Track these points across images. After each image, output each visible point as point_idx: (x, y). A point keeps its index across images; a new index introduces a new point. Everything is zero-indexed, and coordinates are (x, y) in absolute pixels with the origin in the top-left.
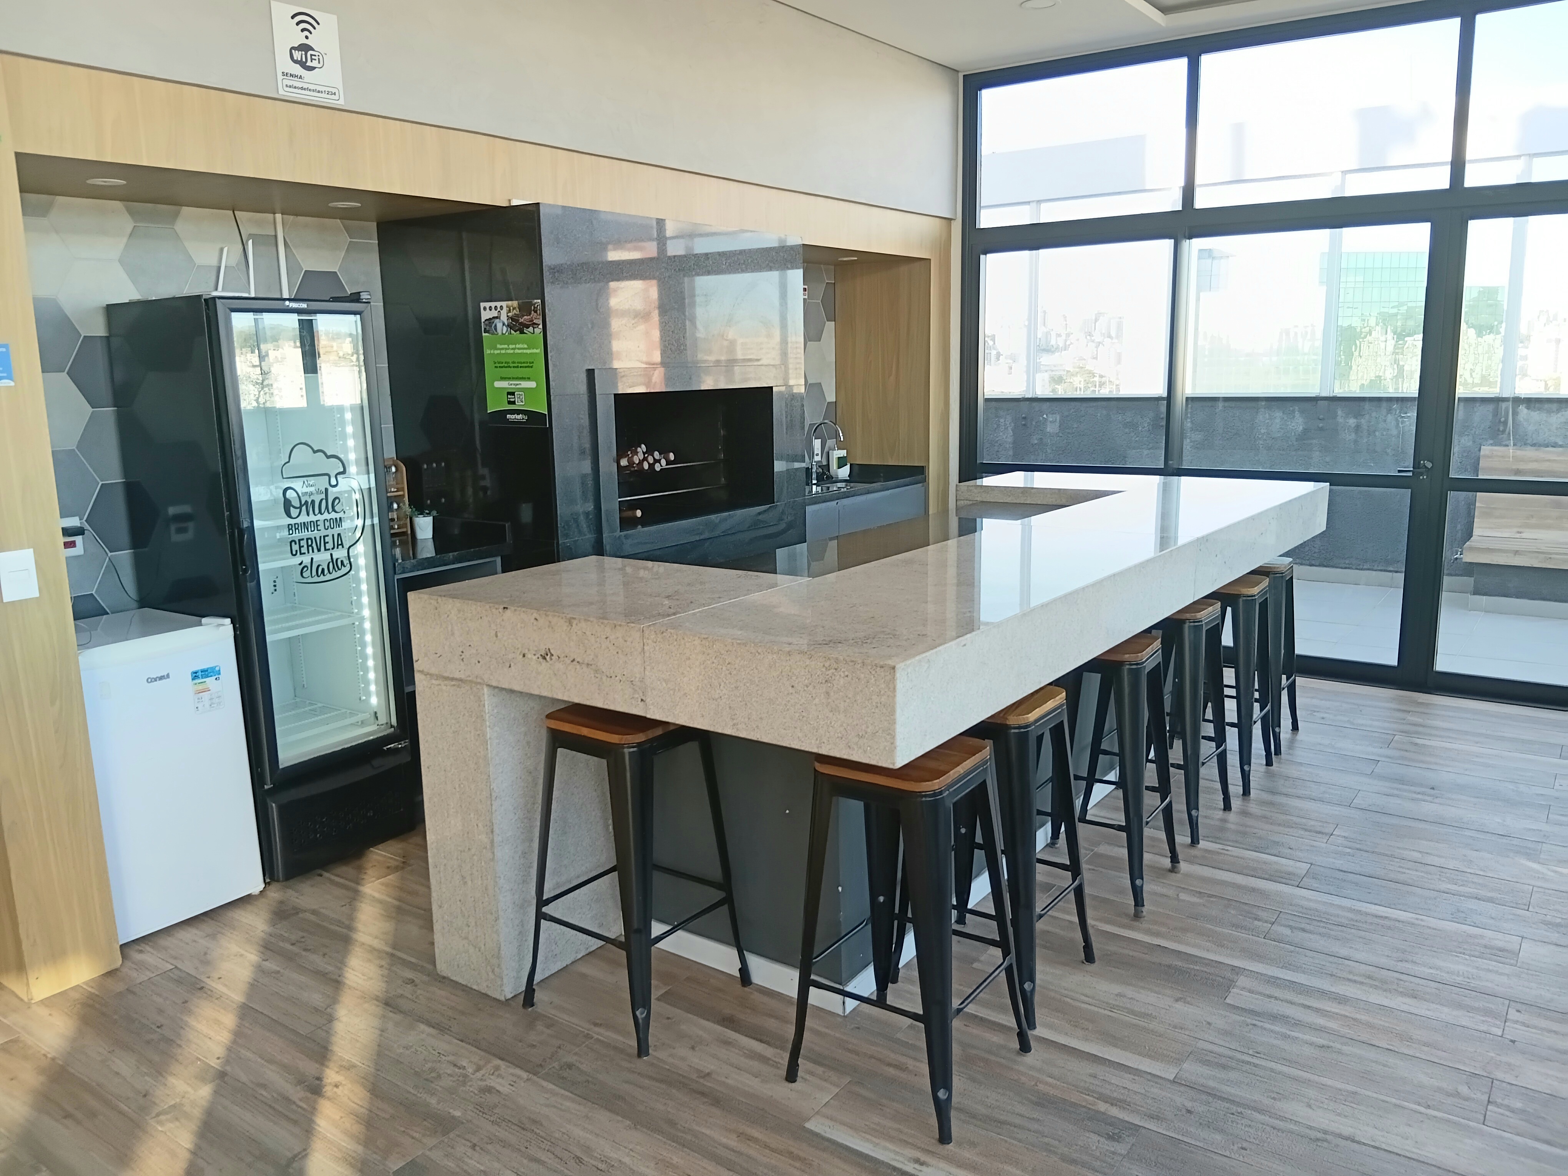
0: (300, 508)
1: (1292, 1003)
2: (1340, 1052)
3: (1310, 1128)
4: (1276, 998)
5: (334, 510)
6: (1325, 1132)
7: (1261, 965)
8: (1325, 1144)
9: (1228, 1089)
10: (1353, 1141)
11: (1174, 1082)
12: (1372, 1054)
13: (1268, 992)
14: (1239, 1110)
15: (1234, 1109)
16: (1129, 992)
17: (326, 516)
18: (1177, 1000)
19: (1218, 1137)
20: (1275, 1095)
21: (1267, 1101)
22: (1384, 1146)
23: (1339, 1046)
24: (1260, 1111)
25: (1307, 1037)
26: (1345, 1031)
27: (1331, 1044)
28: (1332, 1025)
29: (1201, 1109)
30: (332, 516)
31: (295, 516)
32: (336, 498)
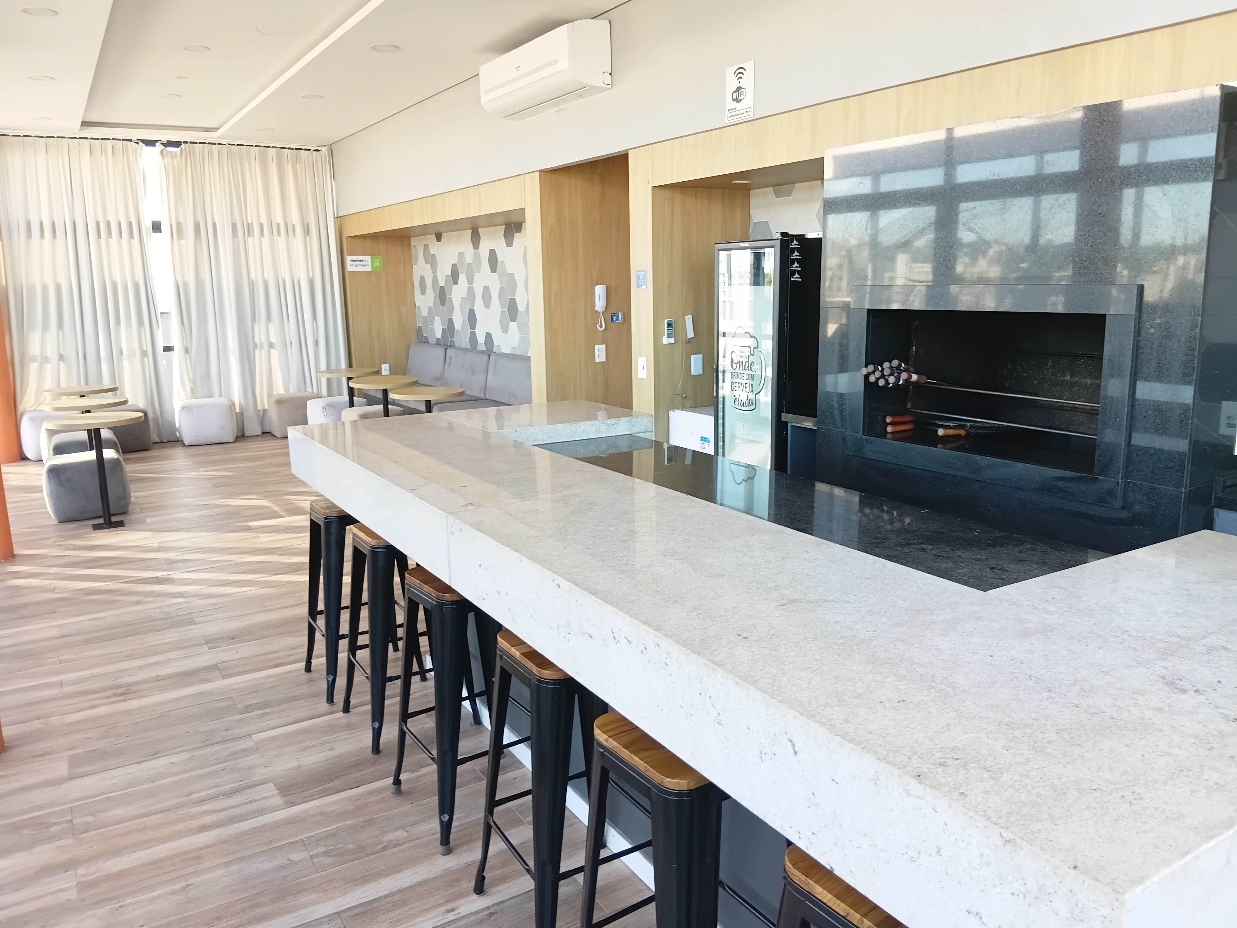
0: (737, 364)
1: (233, 807)
2: (178, 797)
3: (163, 756)
4: (246, 803)
5: (751, 369)
6: (155, 758)
7: (281, 818)
8: (152, 754)
9: (220, 747)
10: (138, 763)
11: (250, 735)
12: (158, 807)
13: (255, 803)
14: (205, 743)
15: (208, 742)
16: (332, 754)
17: (747, 372)
18: (299, 767)
19: (204, 729)
20: (194, 758)
21: (195, 753)
22: (121, 768)
23: (181, 800)
24: (195, 749)
25: (204, 793)
26: (185, 811)
27: (187, 798)
28: (196, 810)
29: (223, 734)
30: (751, 372)
31: (734, 368)
32: (752, 362)
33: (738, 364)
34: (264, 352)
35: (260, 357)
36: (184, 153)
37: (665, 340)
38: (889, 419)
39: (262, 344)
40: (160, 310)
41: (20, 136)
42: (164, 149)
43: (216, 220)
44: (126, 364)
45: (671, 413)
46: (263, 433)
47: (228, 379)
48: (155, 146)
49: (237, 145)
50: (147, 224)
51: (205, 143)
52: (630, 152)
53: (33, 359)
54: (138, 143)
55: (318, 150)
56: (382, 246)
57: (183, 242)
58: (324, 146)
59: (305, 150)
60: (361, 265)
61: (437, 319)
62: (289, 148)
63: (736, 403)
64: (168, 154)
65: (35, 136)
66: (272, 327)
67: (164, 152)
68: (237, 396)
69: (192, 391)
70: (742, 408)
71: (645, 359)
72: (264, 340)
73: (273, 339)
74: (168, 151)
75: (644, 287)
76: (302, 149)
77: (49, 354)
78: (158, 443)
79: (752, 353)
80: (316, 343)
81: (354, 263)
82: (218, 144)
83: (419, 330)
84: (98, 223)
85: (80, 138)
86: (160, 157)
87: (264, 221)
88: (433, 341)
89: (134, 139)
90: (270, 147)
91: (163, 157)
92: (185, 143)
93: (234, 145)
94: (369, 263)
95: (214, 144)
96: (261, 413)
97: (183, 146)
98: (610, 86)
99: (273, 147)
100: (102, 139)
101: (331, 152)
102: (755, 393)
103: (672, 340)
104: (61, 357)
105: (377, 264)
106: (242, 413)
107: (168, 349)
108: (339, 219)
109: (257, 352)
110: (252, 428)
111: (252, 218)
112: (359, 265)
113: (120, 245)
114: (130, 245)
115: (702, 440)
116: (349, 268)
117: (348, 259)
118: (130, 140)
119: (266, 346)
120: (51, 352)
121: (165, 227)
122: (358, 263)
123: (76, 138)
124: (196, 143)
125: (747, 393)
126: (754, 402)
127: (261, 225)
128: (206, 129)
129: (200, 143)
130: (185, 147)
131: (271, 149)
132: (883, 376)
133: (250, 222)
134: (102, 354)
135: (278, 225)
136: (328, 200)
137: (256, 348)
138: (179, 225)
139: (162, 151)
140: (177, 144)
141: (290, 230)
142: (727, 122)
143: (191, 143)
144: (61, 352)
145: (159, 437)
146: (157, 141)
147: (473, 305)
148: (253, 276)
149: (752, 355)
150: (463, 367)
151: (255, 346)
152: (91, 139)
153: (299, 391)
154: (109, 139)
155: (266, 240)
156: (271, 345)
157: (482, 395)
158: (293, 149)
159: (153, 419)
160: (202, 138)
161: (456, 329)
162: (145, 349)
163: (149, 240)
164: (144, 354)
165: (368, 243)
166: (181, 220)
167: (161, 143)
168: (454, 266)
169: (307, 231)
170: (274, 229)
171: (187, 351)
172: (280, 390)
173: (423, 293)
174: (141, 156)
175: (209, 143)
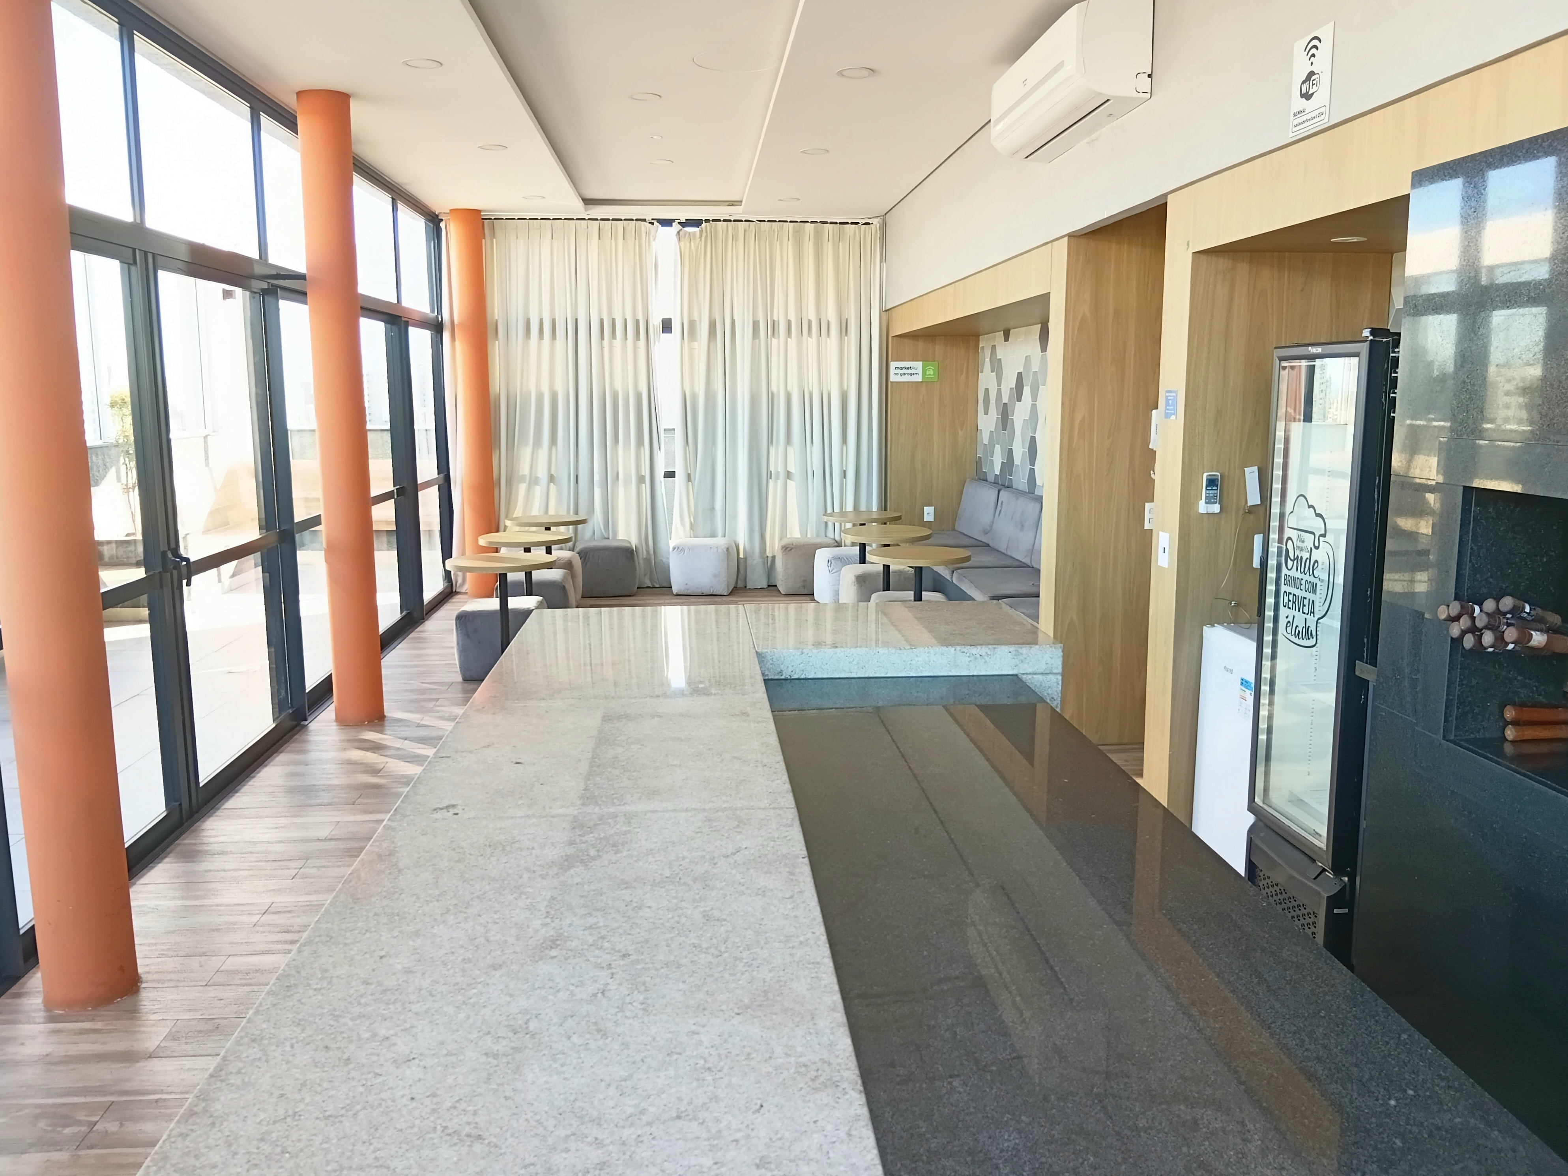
0: (1293, 561)
5: (1313, 574)
17: (1307, 577)
30: (1311, 579)
31: (1289, 567)
32: (1316, 561)
33: (1296, 561)
34: (780, 483)
35: (774, 489)
36: (704, 234)
37: (1203, 507)
38: (1510, 713)
39: (778, 473)
40: (663, 426)
41: (526, 219)
42: (681, 230)
43: (735, 317)
44: (621, 490)
45: (1207, 630)
46: (769, 586)
47: (735, 517)
48: (671, 226)
49: (768, 221)
50: (656, 322)
51: (730, 221)
52: (1170, 200)
53: (522, 479)
54: (653, 224)
55: (868, 224)
56: (939, 349)
57: (695, 345)
58: (877, 217)
59: (852, 223)
60: (909, 374)
61: (998, 447)
62: (831, 223)
63: (1289, 629)
64: (685, 235)
65: (541, 219)
66: (790, 450)
67: (681, 233)
68: (742, 539)
69: (692, 527)
70: (1296, 640)
71: (1167, 535)
72: (781, 469)
73: (791, 468)
74: (686, 232)
75: (1173, 417)
76: (847, 223)
77: (539, 475)
78: (649, 587)
79: (1317, 545)
80: (844, 474)
81: (900, 372)
82: (746, 221)
83: (979, 463)
84: (602, 321)
85: (589, 219)
86: (675, 239)
87: (792, 317)
88: (991, 478)
89: (649, 218)
90: (808, 222)
91: (679, 240)
92: (707, 221)
93: (764, 221)
94: (920, 371)
95: (741, 221)
96: (770, 560)
97: (704, 225)
98: (1148, 95)
99: (812, 222)
100: (613, 220)
101: (884, 227)
102: (1317, 617)
103: (1216, 508)
104: (551, 478)
105: (930, 372)
106: (745, 559)
107: (670, 475)
108: (887, 312)
109: (771, 482)
110: (758, 579)
111: (779, 315)
112: (905, 374)
113: (624, 346)
114: (635, 348)
115: (1242, 684)
116: (893, 378)
117: (893, 365)
118: (644, 220)
119: (782, 475)
120: (542, 472)
121: (676, 326)
122: (904, 371)
123: (584, 219)
124: (720, 220)
125: (1305, 616)
126: (1314, 633)
127: (789, 323)
128: (731, 203)
129: (724, 221)
130: (706, 227)
131: (809, 224)
132: (1474, 629)
133: (776, 319)
134: (596, 477)
135: (810, 322)
136: (874, 286)
137: (771, 478)
138: (692, 324)
139: (678, 232)
140: (697, 223)
141: (823, 328)
142: (1291, 135)
143: (713, 220)
144: (553, 472)
145: (652, 581)
146: (674, 220)
147: (1034, 430)
148: (774, 388)
149: (1317, 548)
150: (1012, 518)
151: (770, 475)
152: (601, 219)
153: (817, 536)
154: (621, 220)
155: (792, 342)
156: (788, 475)
157: (1026, 560)
158: (836, 223)
159: (645, 559)
160: (726, 214)
161: (1015, 463)
162: (643, 474)
163: (657, 343)
164: (641, 479)
165: (921, 344)
166: (696, 317)
167: (679, 223)
168: (1020, 375)
169: (844, 329)
170: (805, 328)
171: (689, 478)
172: (795, 533)
173: (986, 413)
174: (654, 240)
175: (735, 221)
